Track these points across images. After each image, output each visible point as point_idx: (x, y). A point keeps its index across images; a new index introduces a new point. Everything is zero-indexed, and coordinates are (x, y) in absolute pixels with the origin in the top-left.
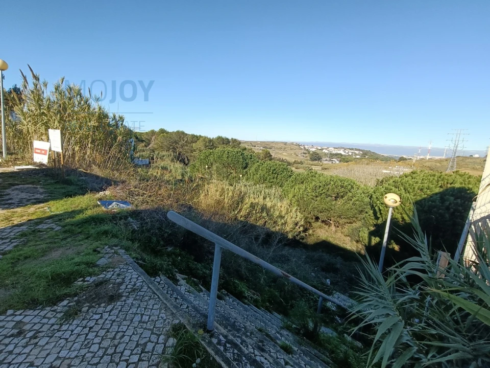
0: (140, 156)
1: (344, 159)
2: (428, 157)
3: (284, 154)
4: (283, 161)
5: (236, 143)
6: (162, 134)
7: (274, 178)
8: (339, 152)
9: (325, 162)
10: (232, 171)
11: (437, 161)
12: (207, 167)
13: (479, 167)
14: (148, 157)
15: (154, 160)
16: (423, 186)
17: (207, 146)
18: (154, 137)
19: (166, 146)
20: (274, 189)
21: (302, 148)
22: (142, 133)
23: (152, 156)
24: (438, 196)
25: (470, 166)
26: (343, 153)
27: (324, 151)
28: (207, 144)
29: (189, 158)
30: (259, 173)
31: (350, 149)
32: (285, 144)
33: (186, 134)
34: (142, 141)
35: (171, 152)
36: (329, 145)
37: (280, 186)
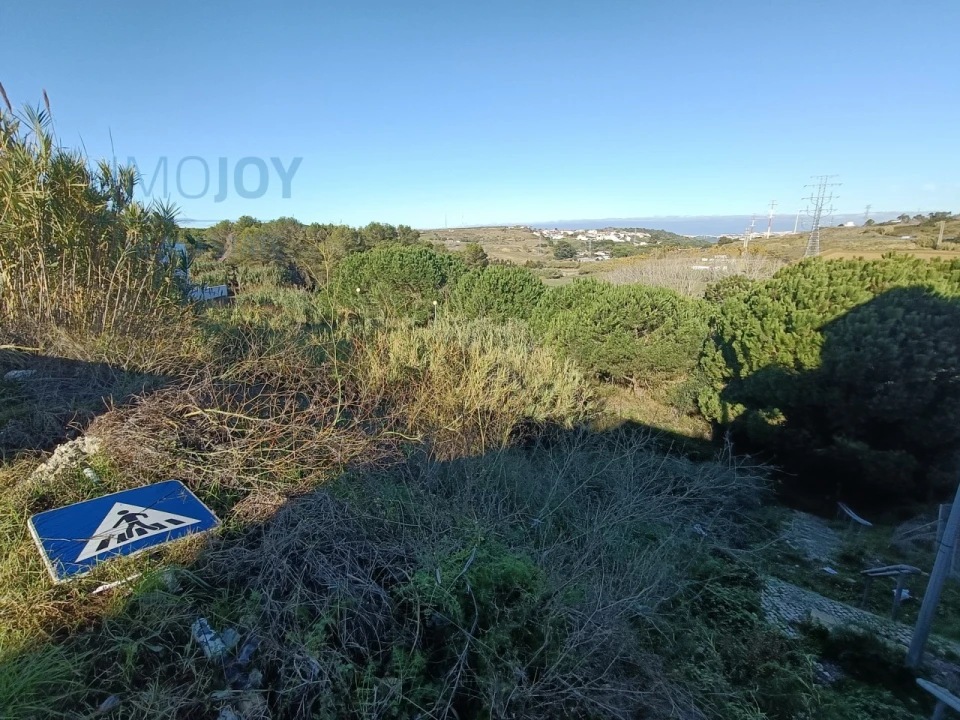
0: (205, 279)
1: (618, 251)
2: (768, 234)
3: (505, 250)
4: (503, 263)
5: (408, 235)
6: (247, 229)
7: (506, 301)
8: (607, 238)
9: (584, 259)
10: (414, 295)
11: (784, 240)
12: (358, 290)
13: (857, 244)
14: (224, 281)
15: (237, 285)
16: (835, 291)
17: (350, 247)
18: (230, 236)
19: (259, 253)
20: (510, 324)
21: (538, 235)
22: (203, 230)
23: (231, 277)
24: (872, 308)
25: (841, 245)
26: (615, 239)
27: (580, 237)
28: (350, 242)
29: (314, 276)
30: (474, 295)
31: (626, 230)
32: (504, 229)
33: (301, 226)
34: (206, 248)
35: (272, 265)
36: (587, 226)
37: (522, 318)
